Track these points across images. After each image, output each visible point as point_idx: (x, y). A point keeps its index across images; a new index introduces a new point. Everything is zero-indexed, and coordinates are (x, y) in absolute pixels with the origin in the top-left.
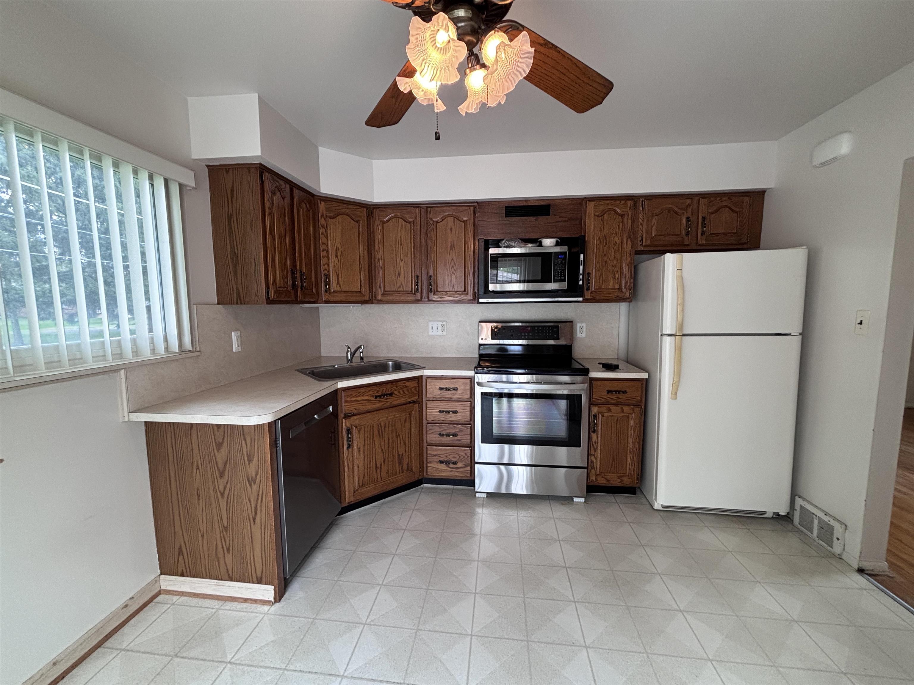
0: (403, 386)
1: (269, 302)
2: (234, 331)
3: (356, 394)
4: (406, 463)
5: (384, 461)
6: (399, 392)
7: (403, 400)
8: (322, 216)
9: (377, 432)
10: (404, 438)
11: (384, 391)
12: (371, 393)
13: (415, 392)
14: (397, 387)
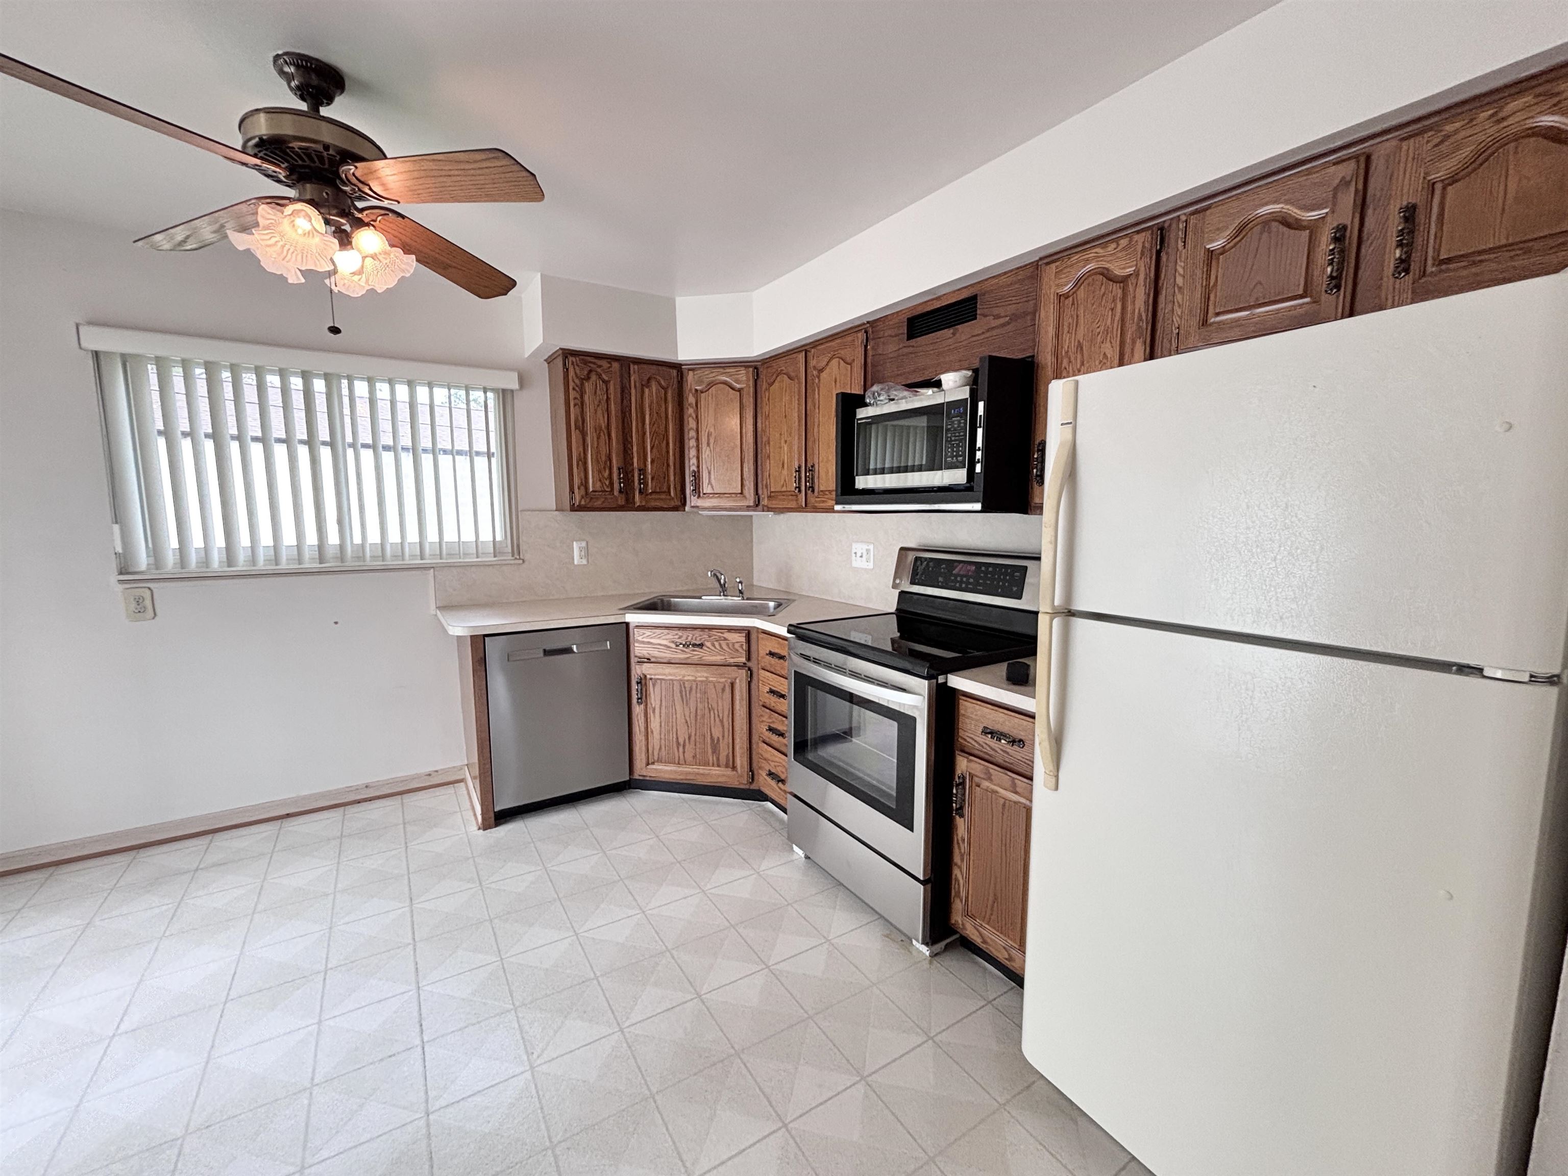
0: (720, 637)
1: (573, 508)
2: (576, 541)
3: (650, 634)
4: (725, 753)
5: (689, 738)
6: (714, 645)
7: (718, 659)
8: (691, 390)
9: (679, 695)
10: (721, 715)
11: (690, 638)
12: (670, 636)
13: (740, 650)
14: (710, 637)
